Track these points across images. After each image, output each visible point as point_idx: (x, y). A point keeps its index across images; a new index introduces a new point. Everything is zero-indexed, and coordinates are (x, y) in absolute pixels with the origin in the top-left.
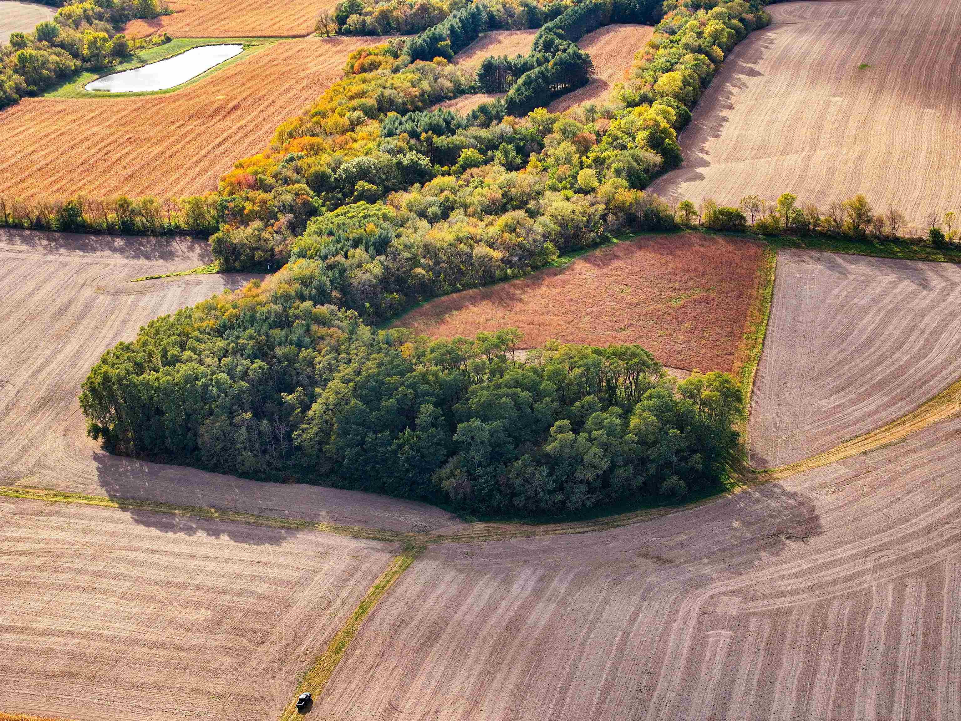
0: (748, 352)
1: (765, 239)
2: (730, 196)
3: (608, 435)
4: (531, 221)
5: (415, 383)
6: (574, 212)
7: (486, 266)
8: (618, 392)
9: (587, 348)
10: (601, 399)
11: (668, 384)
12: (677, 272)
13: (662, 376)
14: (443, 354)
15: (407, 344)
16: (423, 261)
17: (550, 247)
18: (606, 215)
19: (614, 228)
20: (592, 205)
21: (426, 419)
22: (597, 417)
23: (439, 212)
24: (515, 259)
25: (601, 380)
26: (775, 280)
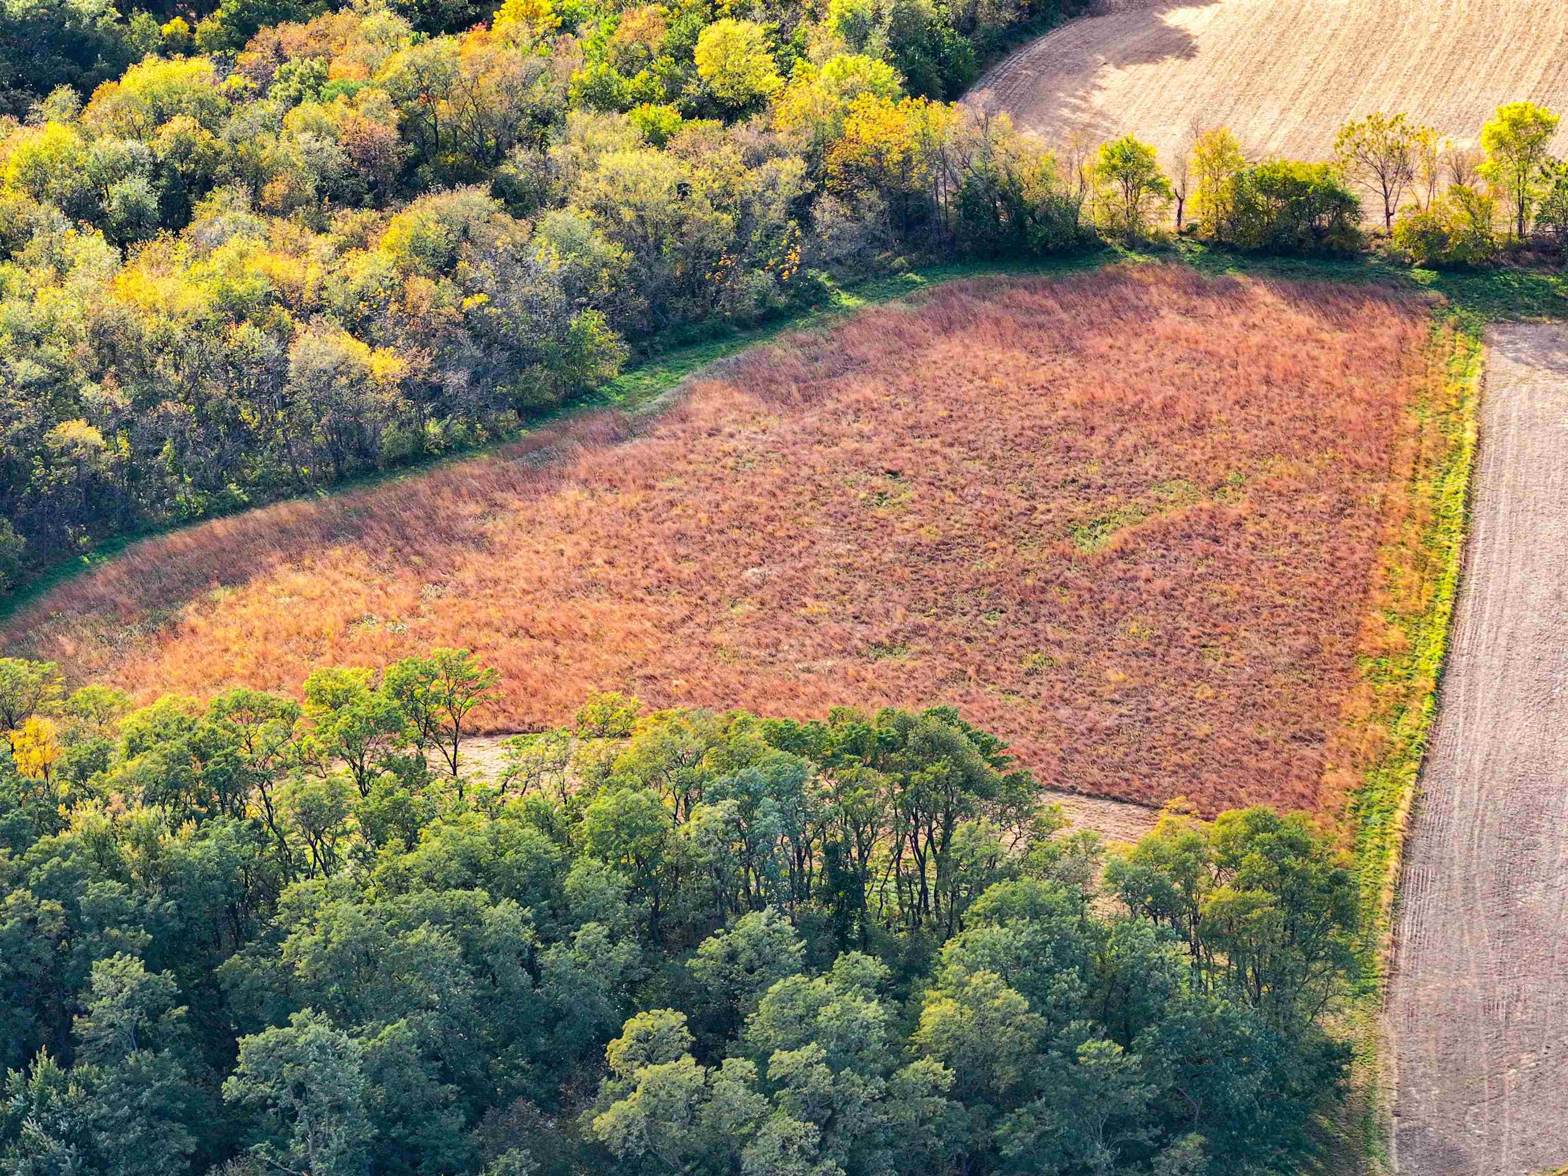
0: (1379, 729)
1: (1434, 285)
2: (1295, 117)
3: (834, 1065)
4: (520, 230)
5: (70, 877)
6: (683, 190)
7: (339, 407)
8: (871, 893)
9: (744, 725)
10: (804, 927)
11: (1066, 861)
12: (1096, 421)
13: (1040, 831)
14: (180, 759)
15: (33, 723)
16: (90, 391)
17: (592, 328)
18: (809, 199)
19: (847, 248)
20: (756, 160)
21: (112, 1017)
22: (789, 998)
23: (152, 203)
24: (456, 379)
25: (802, 852)
26: (1478, 445)
